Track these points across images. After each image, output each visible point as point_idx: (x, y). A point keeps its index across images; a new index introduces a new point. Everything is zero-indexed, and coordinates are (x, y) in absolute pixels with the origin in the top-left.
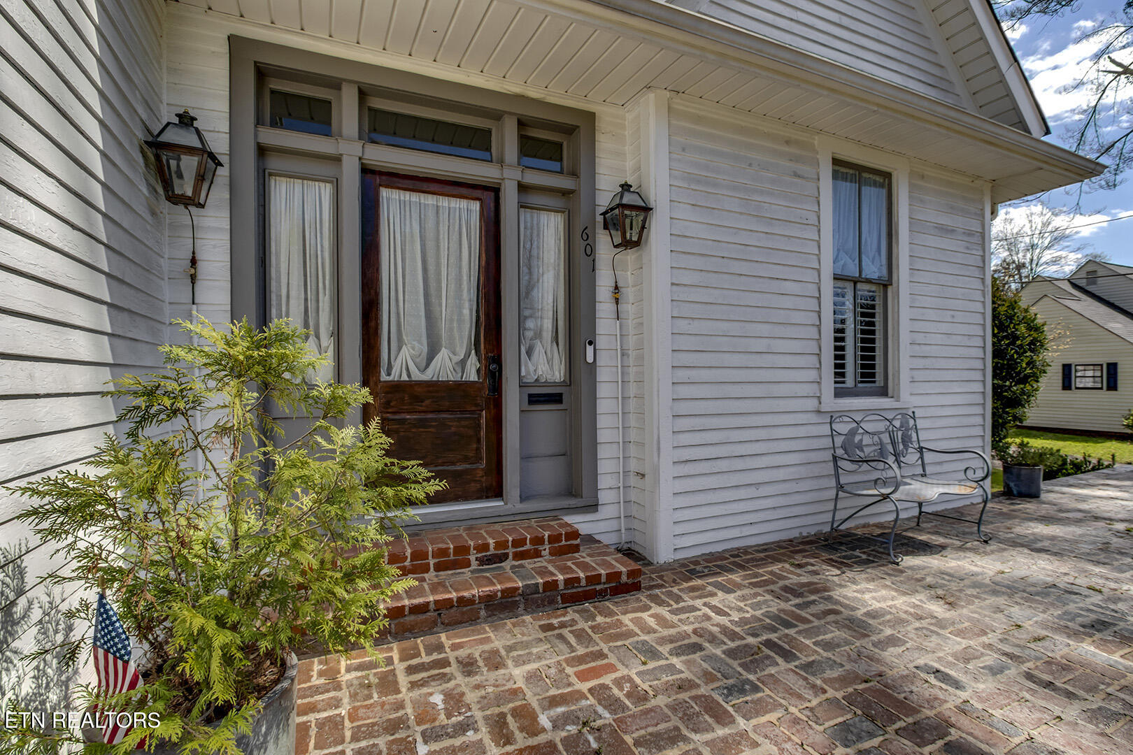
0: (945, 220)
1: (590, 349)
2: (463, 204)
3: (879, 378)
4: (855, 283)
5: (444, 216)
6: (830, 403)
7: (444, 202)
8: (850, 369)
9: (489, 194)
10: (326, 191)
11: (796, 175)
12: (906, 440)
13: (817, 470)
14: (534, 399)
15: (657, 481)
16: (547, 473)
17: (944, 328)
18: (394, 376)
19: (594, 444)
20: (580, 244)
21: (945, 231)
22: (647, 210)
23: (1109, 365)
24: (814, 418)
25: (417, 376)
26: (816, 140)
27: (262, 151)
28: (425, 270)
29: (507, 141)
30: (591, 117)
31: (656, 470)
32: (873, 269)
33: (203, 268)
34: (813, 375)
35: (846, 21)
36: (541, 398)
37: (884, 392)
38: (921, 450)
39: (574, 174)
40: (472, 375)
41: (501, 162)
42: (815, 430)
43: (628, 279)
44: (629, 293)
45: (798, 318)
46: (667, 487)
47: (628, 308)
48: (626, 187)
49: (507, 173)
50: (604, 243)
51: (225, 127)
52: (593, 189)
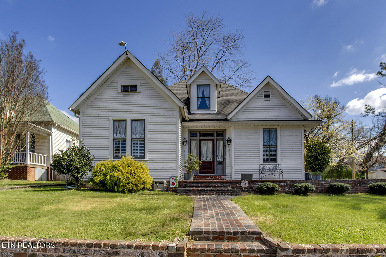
0: (290, 134)
1: (225, 157)
2: (210, 141)
3: (276, 160)
4: (270, 146)
5: (208, 143)
6: (262, 163)
7: (208, 142)
8: (269, 159)
9: (213, 140)
10: (196, 142)
11: (255, 132)
12: (276, 168)
14: (219, 163)
16: (220, 172)
17: (290, 152)
18: (203, 160)
19: (226, 168)
20: (224, 145)
21: (291, 136)
22: (231, 140)
24: (259, 165)
25: (205, 160)
26: (259, 127)
27: (190, 139)
28: (206, 149)
29: (215, 134)
30: (225, 129)
32: (273, 143)
33: (186, 151)
34: (259, 159)
35: (266, 108)
36: (220, 163)
37: (277, 162)
38: (279, 170)
39: (223, 137)
40: (211, 160)
41: (214, 137)
42: (259, 167)
45: (256, 151)
48: (229, 138)
49: (215, 138)
50: (227, 145)
51: (187, 138)
52: (226, 138)
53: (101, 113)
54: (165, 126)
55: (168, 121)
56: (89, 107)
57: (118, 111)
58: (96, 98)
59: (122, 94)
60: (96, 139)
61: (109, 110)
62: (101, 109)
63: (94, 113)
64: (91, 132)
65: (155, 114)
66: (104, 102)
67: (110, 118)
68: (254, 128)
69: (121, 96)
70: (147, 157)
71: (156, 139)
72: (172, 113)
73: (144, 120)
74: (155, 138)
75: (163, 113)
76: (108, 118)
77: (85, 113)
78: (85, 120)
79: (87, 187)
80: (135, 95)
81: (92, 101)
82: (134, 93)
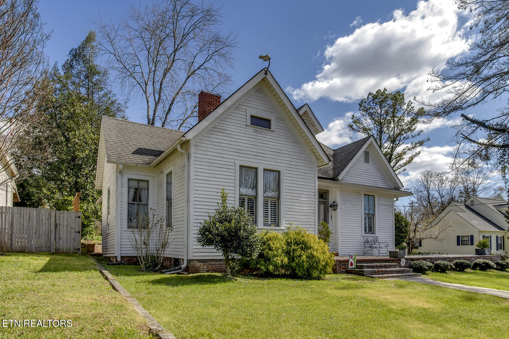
0: (385, 203)
3: (373, 231)
4: (368, 215)
6: (364, 235)
8: (367, 230)
11: (358, 198)
12: (376, 241)
13: (361, 245)
15: (338, 244)
17: (385, 222)
20: (326, 210)
21: (385, 205)
22: (337, 205)
23: (471, 236)
24: (361, 237)
26: (361, 192)
30: (328, 191)
31: (338, 242)
32: (371, 212)
34: (361, 230)
35: (366, 171)
37: (373, 233)
38: (379, 243)
39: (325, 199)
42: (361, 239)
43: (333, 214)
44: (333, 217)
45: (359, 220)
46: (340, 245)
47: (333, 219)
50: (330, 209)
52: (328, 202)
53: (223, 152)
54: (303, 183)
55: (307, 178)
56: (205, 139)
57: (247, 152)
58: (216, 127)
59: (252, 128)
60: (216, 193)
61: (235, 150)
62: (223, 145)
63: (213, 150)
64: (208, 181)
65: (292, 166)
66: (228, 135)
67: (236, 162)
68: (357, 193)
69: (251, 130)
70: (283, 225)
71: (293, 201)
72: (311, 168)
73: (279, 172)
74: (292, 199)
75: (301, 166)
76: (233, 161)
77: (198, 148)
78: (198, 159)
79: (202, 270)
80: (268, 134)
81: (210, 130)
82: (267, 130)
